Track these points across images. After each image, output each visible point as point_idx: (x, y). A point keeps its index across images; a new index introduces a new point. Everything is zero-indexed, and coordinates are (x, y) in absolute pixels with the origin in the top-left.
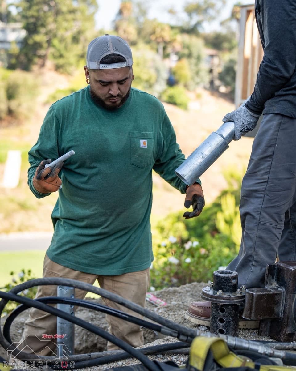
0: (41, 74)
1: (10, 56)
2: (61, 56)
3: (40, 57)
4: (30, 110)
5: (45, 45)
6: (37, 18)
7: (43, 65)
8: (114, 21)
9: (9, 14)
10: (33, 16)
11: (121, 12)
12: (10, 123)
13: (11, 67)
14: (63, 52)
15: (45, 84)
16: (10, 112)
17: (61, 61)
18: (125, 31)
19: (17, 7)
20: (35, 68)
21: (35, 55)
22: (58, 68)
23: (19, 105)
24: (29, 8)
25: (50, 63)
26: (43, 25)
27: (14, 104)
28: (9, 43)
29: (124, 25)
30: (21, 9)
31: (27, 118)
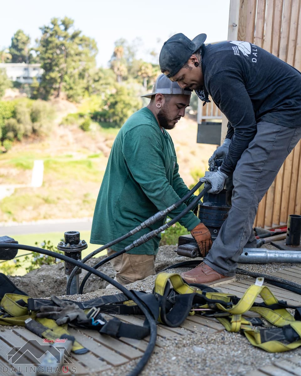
0: (57, 102)
1: (33, 88)
2: (71, 88)
3: (55, 89)
4: (49, 129)
5: (59, 80)
6: (52, 60)
7: (58, 96)
8: (110, 61)
9: (30, 56)
10: (49, 58)
11: (115, 54)
12: (34, 139)
13: (34, 97)
14: (72, 85)
15: (60, 110)
16: (34, 131)
17: (71, 92)
18: (118, 69)
19: (37, 51)
20: (52, 98)
21: (51, 88)
22: (69, 97)
23: (41, 126)
24: (46, 52)
25: (63, 94)
26: (56, 65)
27: (37, 125)
28: (32, 78)
29: (118, 64)
30: (39, 53)
31: (47, 136)
